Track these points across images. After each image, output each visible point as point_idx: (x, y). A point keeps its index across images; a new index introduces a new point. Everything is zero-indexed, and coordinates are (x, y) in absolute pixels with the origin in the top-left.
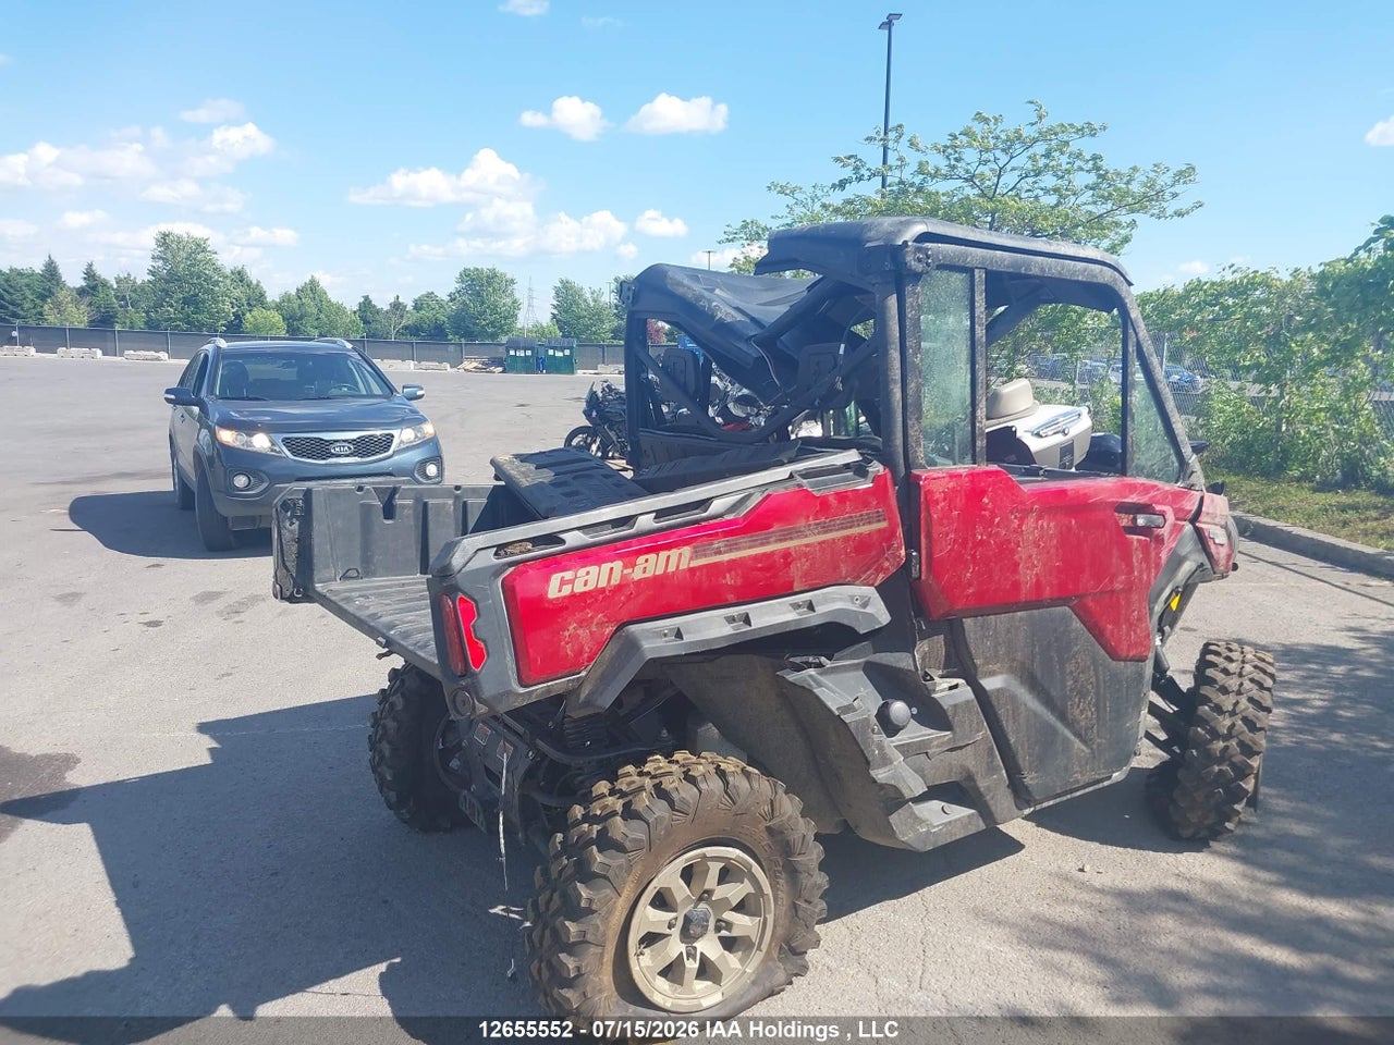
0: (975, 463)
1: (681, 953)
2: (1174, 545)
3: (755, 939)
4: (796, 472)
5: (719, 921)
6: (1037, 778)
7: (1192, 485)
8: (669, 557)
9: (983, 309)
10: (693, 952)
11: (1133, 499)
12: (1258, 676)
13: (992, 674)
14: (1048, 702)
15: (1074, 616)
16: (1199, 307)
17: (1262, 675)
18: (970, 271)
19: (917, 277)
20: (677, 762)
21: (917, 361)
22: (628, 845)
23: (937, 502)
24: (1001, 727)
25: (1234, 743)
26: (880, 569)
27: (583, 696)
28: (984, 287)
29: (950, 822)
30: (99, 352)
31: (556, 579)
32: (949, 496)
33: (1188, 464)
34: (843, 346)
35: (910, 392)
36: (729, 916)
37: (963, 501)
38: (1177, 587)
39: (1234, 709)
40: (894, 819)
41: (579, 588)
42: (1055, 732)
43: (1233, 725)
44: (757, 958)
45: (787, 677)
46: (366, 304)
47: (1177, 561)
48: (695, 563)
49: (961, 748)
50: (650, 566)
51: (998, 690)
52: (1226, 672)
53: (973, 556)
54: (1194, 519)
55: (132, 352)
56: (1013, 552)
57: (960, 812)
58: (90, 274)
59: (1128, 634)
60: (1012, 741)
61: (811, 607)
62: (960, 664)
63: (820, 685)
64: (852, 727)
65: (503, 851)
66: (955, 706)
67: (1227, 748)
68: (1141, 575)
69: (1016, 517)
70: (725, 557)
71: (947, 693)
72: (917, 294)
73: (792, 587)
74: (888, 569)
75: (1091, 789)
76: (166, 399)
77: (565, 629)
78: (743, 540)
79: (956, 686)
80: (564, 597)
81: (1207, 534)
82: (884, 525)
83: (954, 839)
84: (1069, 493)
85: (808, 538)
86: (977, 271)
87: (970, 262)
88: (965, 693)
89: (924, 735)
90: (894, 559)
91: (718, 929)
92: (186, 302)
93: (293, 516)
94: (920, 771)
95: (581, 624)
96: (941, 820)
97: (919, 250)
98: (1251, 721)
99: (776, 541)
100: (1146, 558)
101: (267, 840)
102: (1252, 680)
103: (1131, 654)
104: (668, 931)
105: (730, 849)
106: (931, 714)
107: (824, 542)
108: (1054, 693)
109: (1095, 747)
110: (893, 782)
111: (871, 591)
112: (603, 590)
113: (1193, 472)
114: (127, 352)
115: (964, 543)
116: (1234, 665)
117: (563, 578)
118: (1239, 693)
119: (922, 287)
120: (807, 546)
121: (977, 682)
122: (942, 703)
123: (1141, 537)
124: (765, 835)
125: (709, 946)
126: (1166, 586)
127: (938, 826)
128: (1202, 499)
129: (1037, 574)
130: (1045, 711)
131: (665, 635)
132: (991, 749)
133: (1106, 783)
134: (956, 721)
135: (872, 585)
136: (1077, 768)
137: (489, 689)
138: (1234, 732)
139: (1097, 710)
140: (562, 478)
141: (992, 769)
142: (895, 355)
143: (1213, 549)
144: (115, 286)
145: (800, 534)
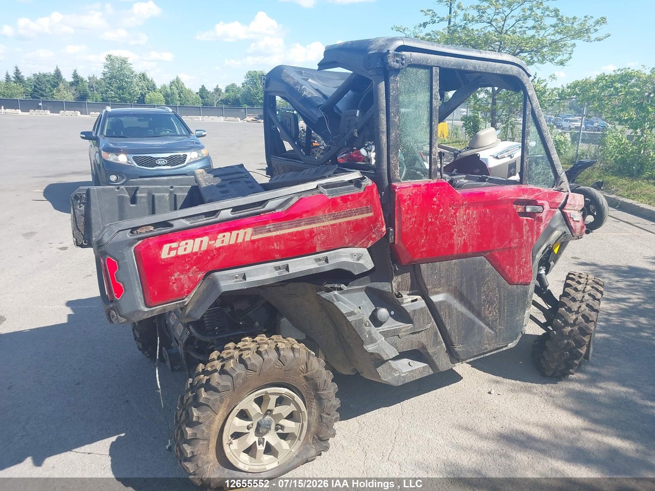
0: (430, 178)
1: (255, 442)
2: (548, 222)
3: (297, 434)
4: (321, 184)
5: (277, 425)
6: (462, 347)
7: (562, 189)
8: (238, 234)
9: (438, 90)
10: (262, 441)
11: (525, 197)
12: (593, 292)
13: (437, 293)
14: (470, 307)
15: (487, 262)
16: (603, 89)
17: (595, 292)
18: (430, 68)
19: (397, 71)
20: (256, 341)
21: (396, 120)
22: (220, 388)
23: (405, 201)
24: (442, 321)
25: (577, 328)
26: (370, 239)
27: (187, 311)
28: (438, 77)
29: (412, 370)
30: (79, 113)
31: (166, 247)
32: (412, 198)
33: (560, 177)
34: (358, 111)
35: (392, 138)
36: (282, 422)
37: (421, 200)
38: (550, 245)
39: (578, 310)
40: (379, 370)
41: (181, 252)
42: (474, 323)
43: (577, 319)
44: (298, 444)
45: (322, 295)
46: (203, 89)
47: (550, 231)
48: (255, 237)
49: (418, 332)
50: (226, 239)
51: (440, 302)
52: (576, 290)
53: (426, 231)
54: (562, 208)
55: (94, 113)
56: (450, 228)
57: (419, 365)
58: (75, 76)
59: (519, 271)
60: (448, 328)
61: (327, 260)
62: (419, 288)
63: (338, 300)
64: (353, 324)
65: (159, 387)
66: (415, 311)
67: (572, 330)
68: (528, 239)
69: (452, 209)
70: (274, 234)
71: (410, 304)
72: (398, 82)
73: (315, 250)
74: (375, 238)
75: (495, 352)
76: (81, 137)
77: (172, 275)
78: (285, 224)
79: (416, 300)
80: (172, 258)
81: (569, 216)
82: (371, 214)
83: (415, 379)
84: (486, 194)
85: (325, 222)
86: (434, 68)
87: (430, 63)
88: (421, 303)
89: (397, 326)
90: (378, 232)
91: (277, 429)
92: (119, 88)
93: (81, 203)
94: (394, 345)
95: (182, 272)
96: (408, 369)
97: (397, 55)
98: (587, 317)
99: (305, 225)
100: (531, 230)
101: (81, 365)
102: (590, 295)
103: (520, 281)
104: (247, 431)
105: (282, 389)
106: (401, 315)
107: (334, 225)
108: (473, 302)
109: (497, 330)
110: (377, 352)
111: (364, 251)
112: (196, 253)
113: (562, 182)
114: (91, 113)
115: (421, 224)
116: (581, 286)
117: (171, 246)
118: (582, 301)
119: (400, 77)
120: (324, 227)
121: (428, 297)
122: (407, 310)
123: (529, 218)
124: (304, 380)
125: (271, 438)
126: (544, 244)
127: (405, 373)
128: (568, 196)
129: (464, 240)
130: (469, 312)
131: (236, 278)
132: (436, 333)
133: (504, 349)
134: (415, 319)
135: (366, 247)
136: (486, 342)
137: (126, 309)
138: (577, 323)
139: (500, 311)
140: (224, 183)
141: (436, 343)
142: (383, 117)
143: (572, 224)
144: (88, 81)
145: (319, 220)
